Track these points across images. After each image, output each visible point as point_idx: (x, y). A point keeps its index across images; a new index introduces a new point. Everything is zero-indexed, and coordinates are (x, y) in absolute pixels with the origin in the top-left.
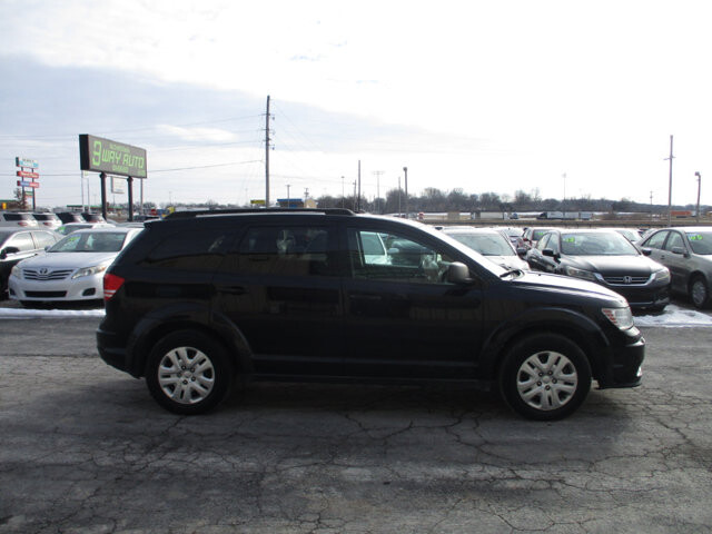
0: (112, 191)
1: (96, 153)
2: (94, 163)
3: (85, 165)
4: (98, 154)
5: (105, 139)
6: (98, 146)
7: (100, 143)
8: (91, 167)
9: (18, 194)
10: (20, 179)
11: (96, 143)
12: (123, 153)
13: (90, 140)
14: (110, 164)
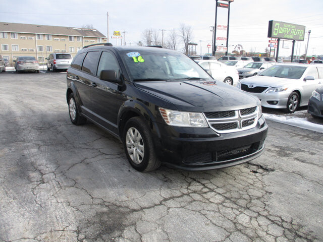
0: (283, 47)
1: (275, 29)
2: (274, 34)
3: (270, 35)
4: (277, 29)
5: (281, 22)
6: (277, 26)
7: (278, 24)
8: (272, 36)
9: (267, 50)
10: (270, 44)
11: (277, 24)
12: (291, 29)
13: (273, 23)
14: (283, 34)
